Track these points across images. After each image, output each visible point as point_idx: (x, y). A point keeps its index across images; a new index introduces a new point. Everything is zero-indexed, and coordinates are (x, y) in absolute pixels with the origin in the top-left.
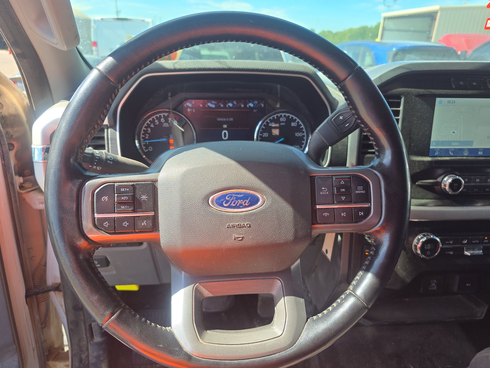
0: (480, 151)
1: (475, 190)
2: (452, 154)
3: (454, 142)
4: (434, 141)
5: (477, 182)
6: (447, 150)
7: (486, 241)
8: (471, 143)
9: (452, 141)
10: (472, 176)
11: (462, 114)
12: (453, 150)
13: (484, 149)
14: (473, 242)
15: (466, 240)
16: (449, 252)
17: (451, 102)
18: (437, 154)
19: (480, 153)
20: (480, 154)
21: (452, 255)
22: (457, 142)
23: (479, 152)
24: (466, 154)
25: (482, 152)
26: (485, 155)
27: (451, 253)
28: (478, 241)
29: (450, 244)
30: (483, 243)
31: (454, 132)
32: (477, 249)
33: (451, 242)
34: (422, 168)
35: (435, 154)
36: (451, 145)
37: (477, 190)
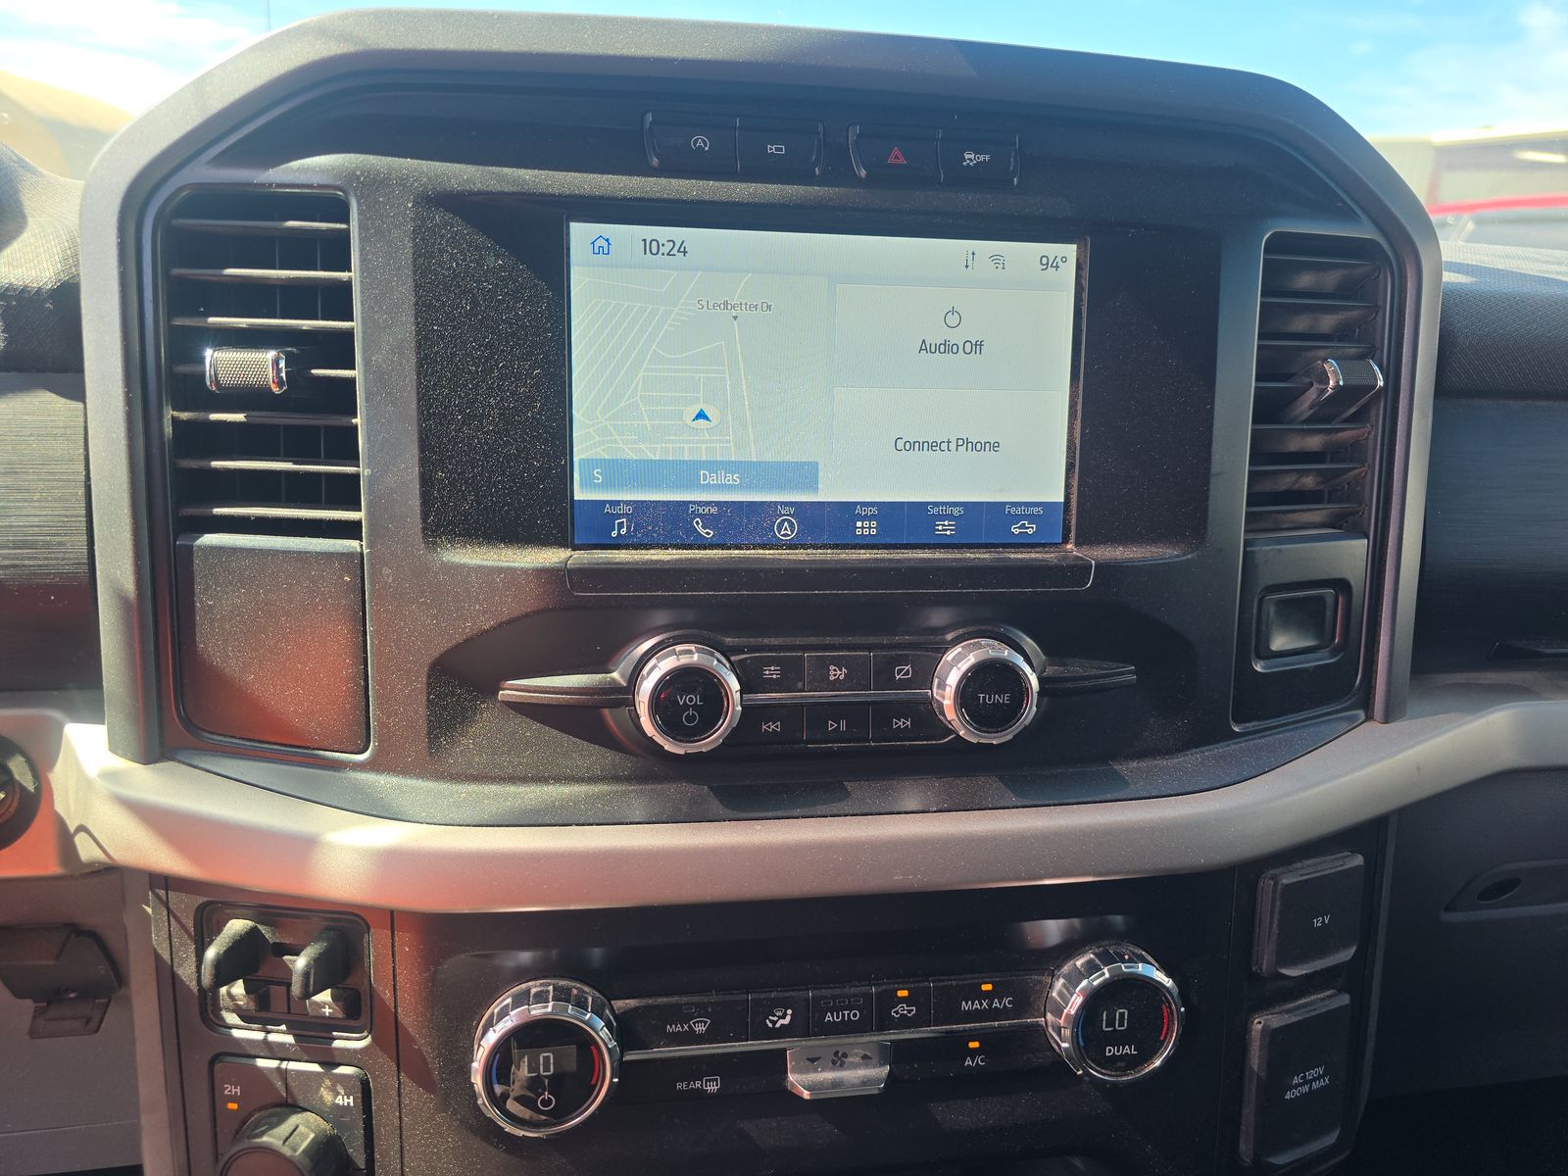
0: (863, 519)
1: (832, 726)
2: (707, 533)
3: (712, 466)
4: (591, 463)
5: (836, 685)
6: (679, 511)
7: (902, 1009)
8: (807, 473)
9: (699, 465)
10: (805, 648)
11: (735, 318)
12: (714, 510)
13: (882, 506)
14: (829, 1018)
15: (789, 1012)
16: (698, 1084)
17: (665, 250)
18: (624, 531)
19: (865, 528)
20: (866, 532)
21: (712, 1096)
22: (729, 466)
23: (859, 524)
24: (786, 533)
25: (874, 524)
26: (888, 541)
27: (712, 1088)
28: (855, 1015)
29: (691, 1038)
30: (885, 1024)
31: (701, 415)
32: (857, 1059)
33: (700, 1028)
34: (509, 607)
35: (614, 534)
36: (694, 484)
37: (843, 725)
